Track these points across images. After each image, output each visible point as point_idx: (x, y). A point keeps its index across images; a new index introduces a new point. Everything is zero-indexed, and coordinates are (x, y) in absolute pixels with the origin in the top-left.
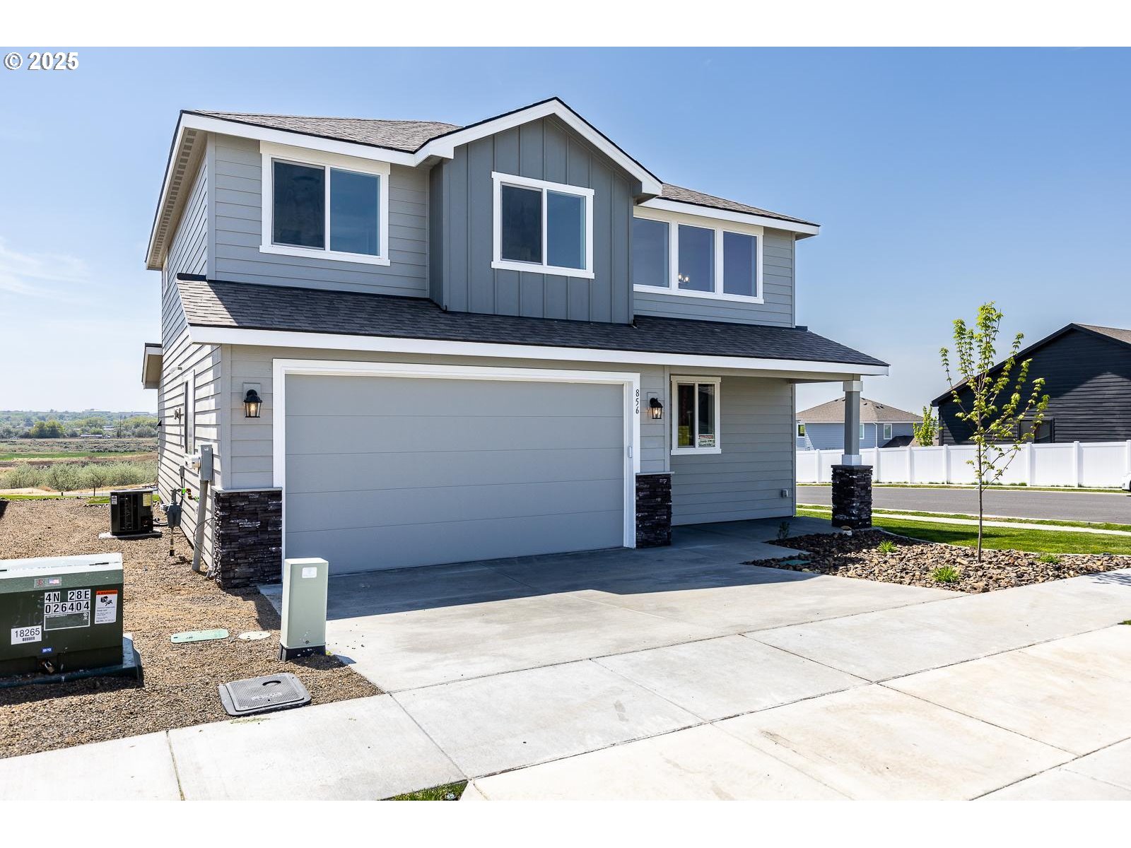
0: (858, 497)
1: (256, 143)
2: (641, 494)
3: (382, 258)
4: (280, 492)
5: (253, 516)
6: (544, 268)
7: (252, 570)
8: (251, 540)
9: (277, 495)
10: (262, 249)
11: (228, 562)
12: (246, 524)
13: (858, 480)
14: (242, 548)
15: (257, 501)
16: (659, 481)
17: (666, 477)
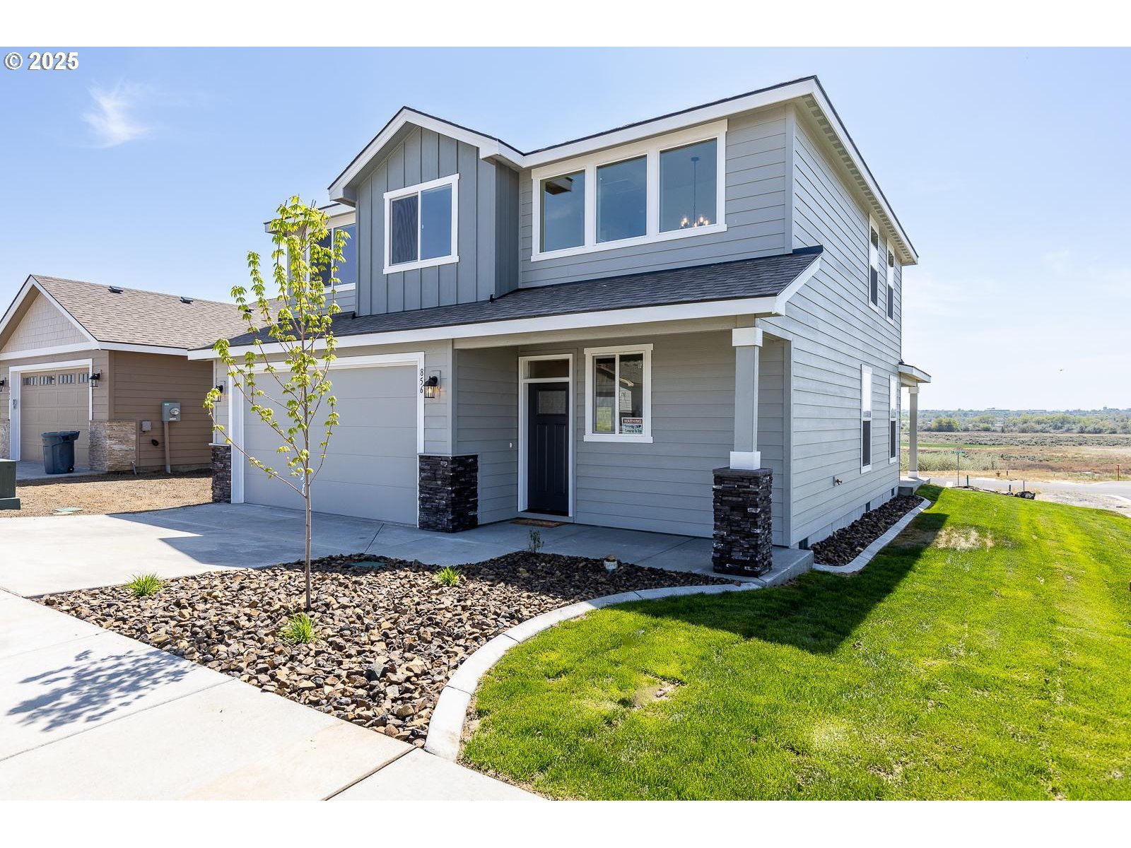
2: (423, 475)
5: (221, 461)
6: (419, 263)
7: (221, 492)
8: (221, 475)
9: (229, 449)
11: (213, 486)
12: (219, 465)
14: (218, 479)
15: (222, 452)
16: (440, 463)
17: (446, 459)
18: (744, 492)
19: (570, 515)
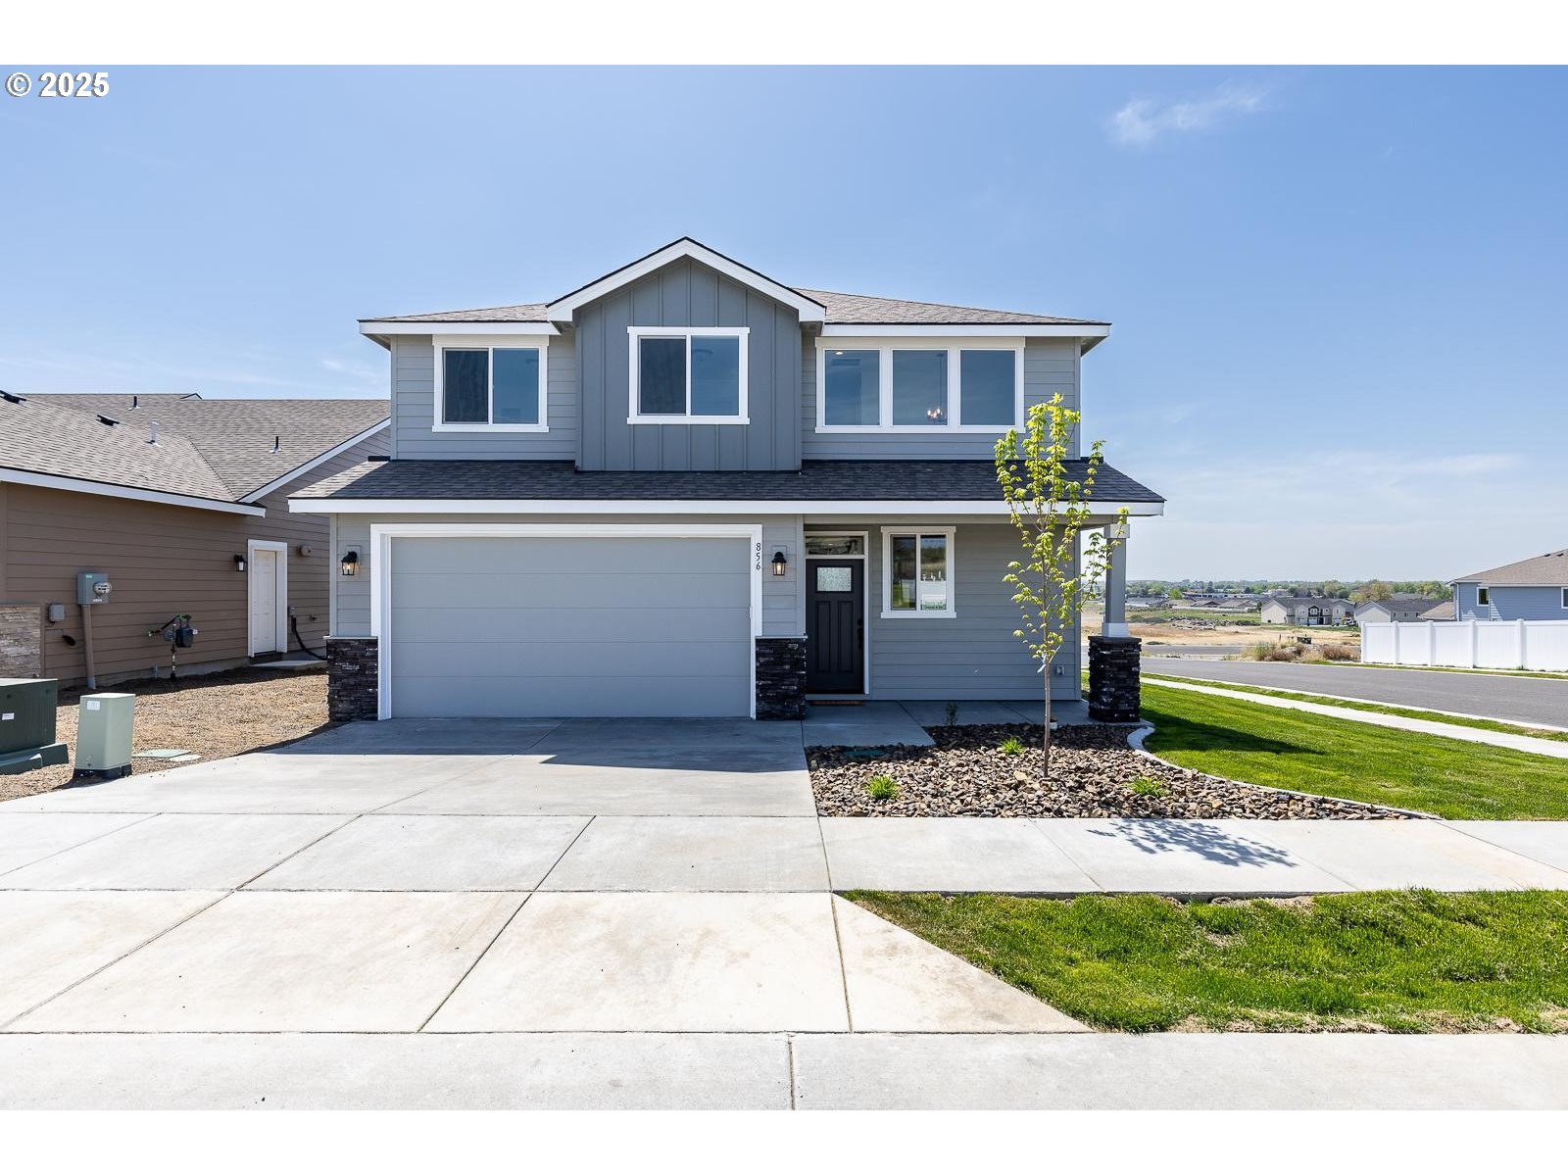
0: (1111, 679)
1: (430, 337)
2: (762, 660)
3: (542, 427)
4: (377, 640)
5: (353, 660)
6: (688, 419)
7: (352, 707)
8: (352, 681)
9: (374, 643)
10: (435, 429)
11: (334, 699)
12: (348, 667)
13: (1112, 656)
14: (345, 687)
15: (357, 648)
16: (787, 646)
17: (797, 641)
18: (1129, 656)
19: (867, 691)
